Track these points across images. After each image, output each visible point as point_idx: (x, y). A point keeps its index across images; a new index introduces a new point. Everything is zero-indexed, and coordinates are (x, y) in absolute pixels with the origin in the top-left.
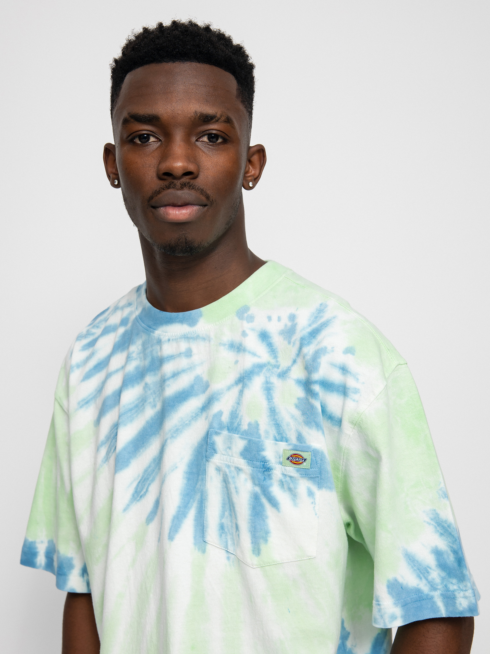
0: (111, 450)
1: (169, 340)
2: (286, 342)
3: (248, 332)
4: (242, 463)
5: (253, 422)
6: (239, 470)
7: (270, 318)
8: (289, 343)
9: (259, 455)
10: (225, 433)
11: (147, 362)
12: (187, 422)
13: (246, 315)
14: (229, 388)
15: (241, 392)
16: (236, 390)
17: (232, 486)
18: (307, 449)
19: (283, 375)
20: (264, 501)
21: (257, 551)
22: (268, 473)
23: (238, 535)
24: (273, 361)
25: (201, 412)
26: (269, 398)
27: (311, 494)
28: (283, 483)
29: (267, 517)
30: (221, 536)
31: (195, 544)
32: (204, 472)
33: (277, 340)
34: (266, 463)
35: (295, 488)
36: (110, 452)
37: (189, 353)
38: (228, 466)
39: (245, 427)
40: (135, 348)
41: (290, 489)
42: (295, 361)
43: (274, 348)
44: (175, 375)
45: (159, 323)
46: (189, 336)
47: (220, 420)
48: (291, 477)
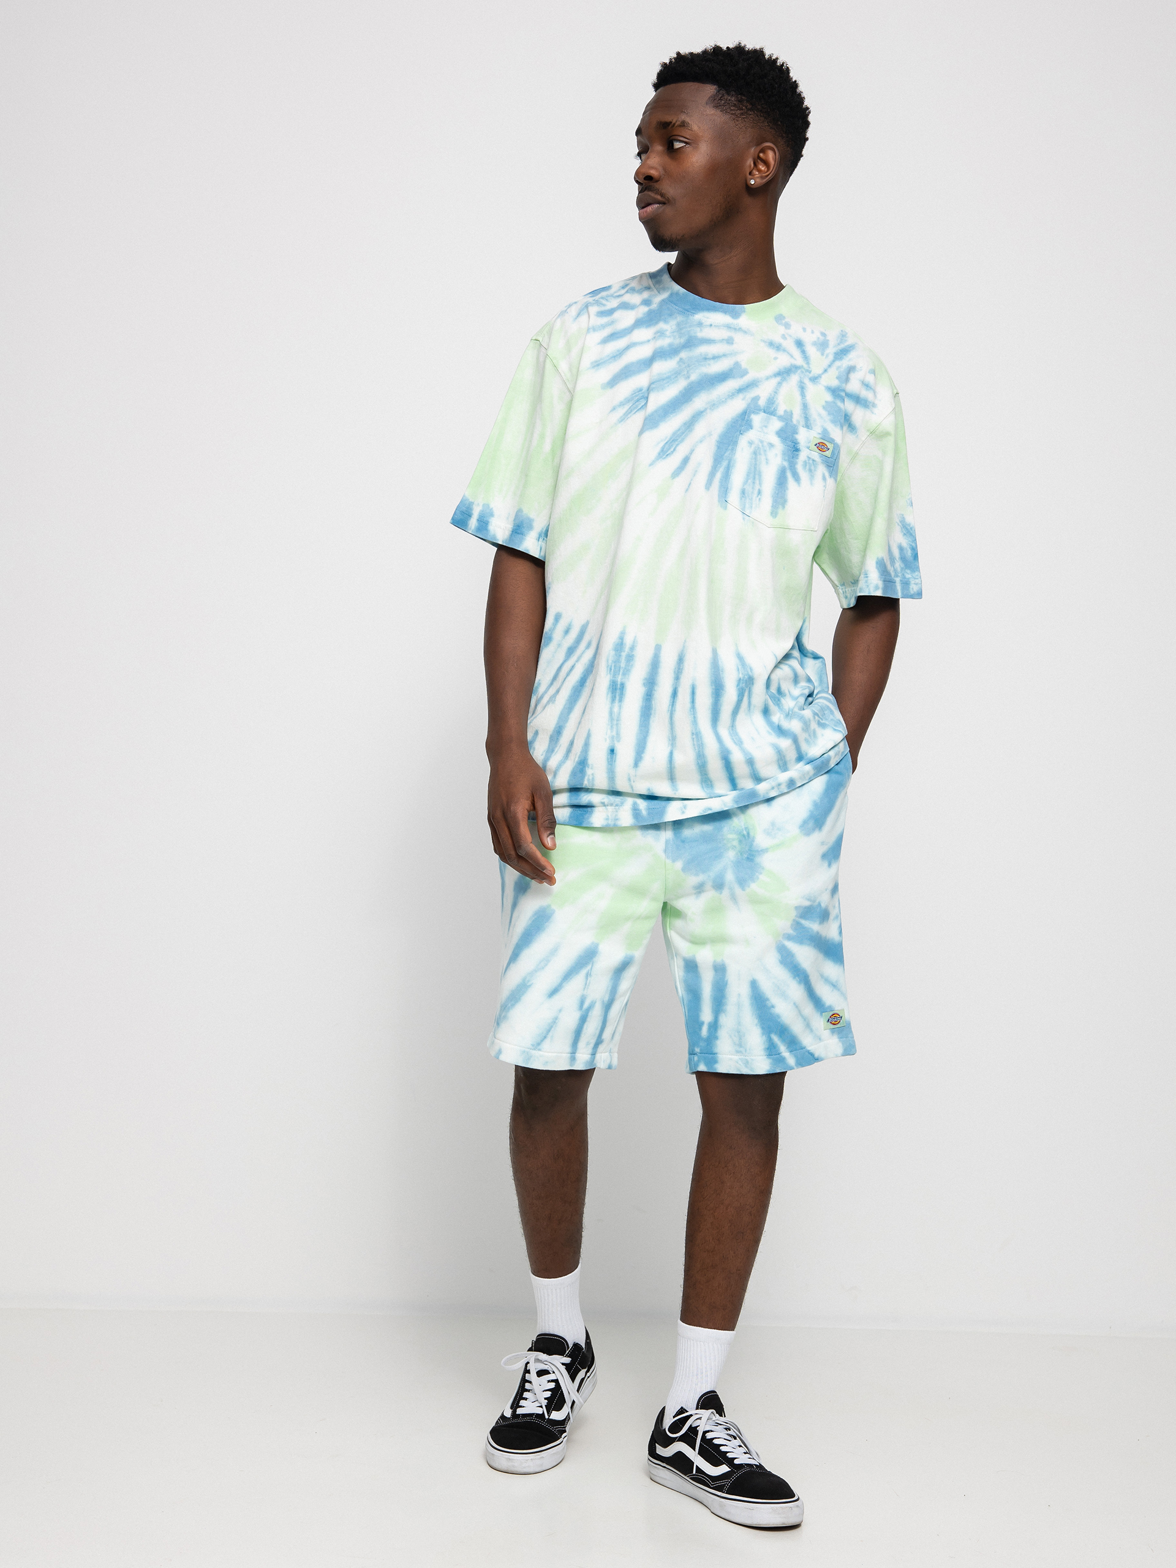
0: (631, 411)
1: (711, 325)
2: (819, 353)
3: (786, 336)
4: (776, 440)
5: (788, 410)
6: (771, 445)
7: (804, 330)
8: (823, 354)
9: (793, 436)
10: (762, 414)
11: (683, 340)
12: (724, 400)
13: (784, 321)
14: (767, 378)
15: (780, 384)
16: (774, 381)
17: (763, 458)
18: (832, 441)
19: (815, 379)
20: (789, 475)
21: (774, 513)
22: (797, 453)
23: (759, 499)
24: (805, 366)
25: (738, 393)
26: (803, 395)
27: (824, 479)
28: (807, 464)
29: (787, 489)
30: (741, 499)
31: (719, 501)
32: (735, 443)
33: (812, 351)
34: (797, 444)
35: (815, 470)
36: (630, 413)
37: (730, 341)
38: (762, 442)
39: (781, 412)
40: (668, 326)
41: (810, 470)
42: (826, 371)
43: (807, 355)
44: (715, 358)
45: (697, 309)
46: (732, 326)
47: (757, 403)
48: (813, 460)
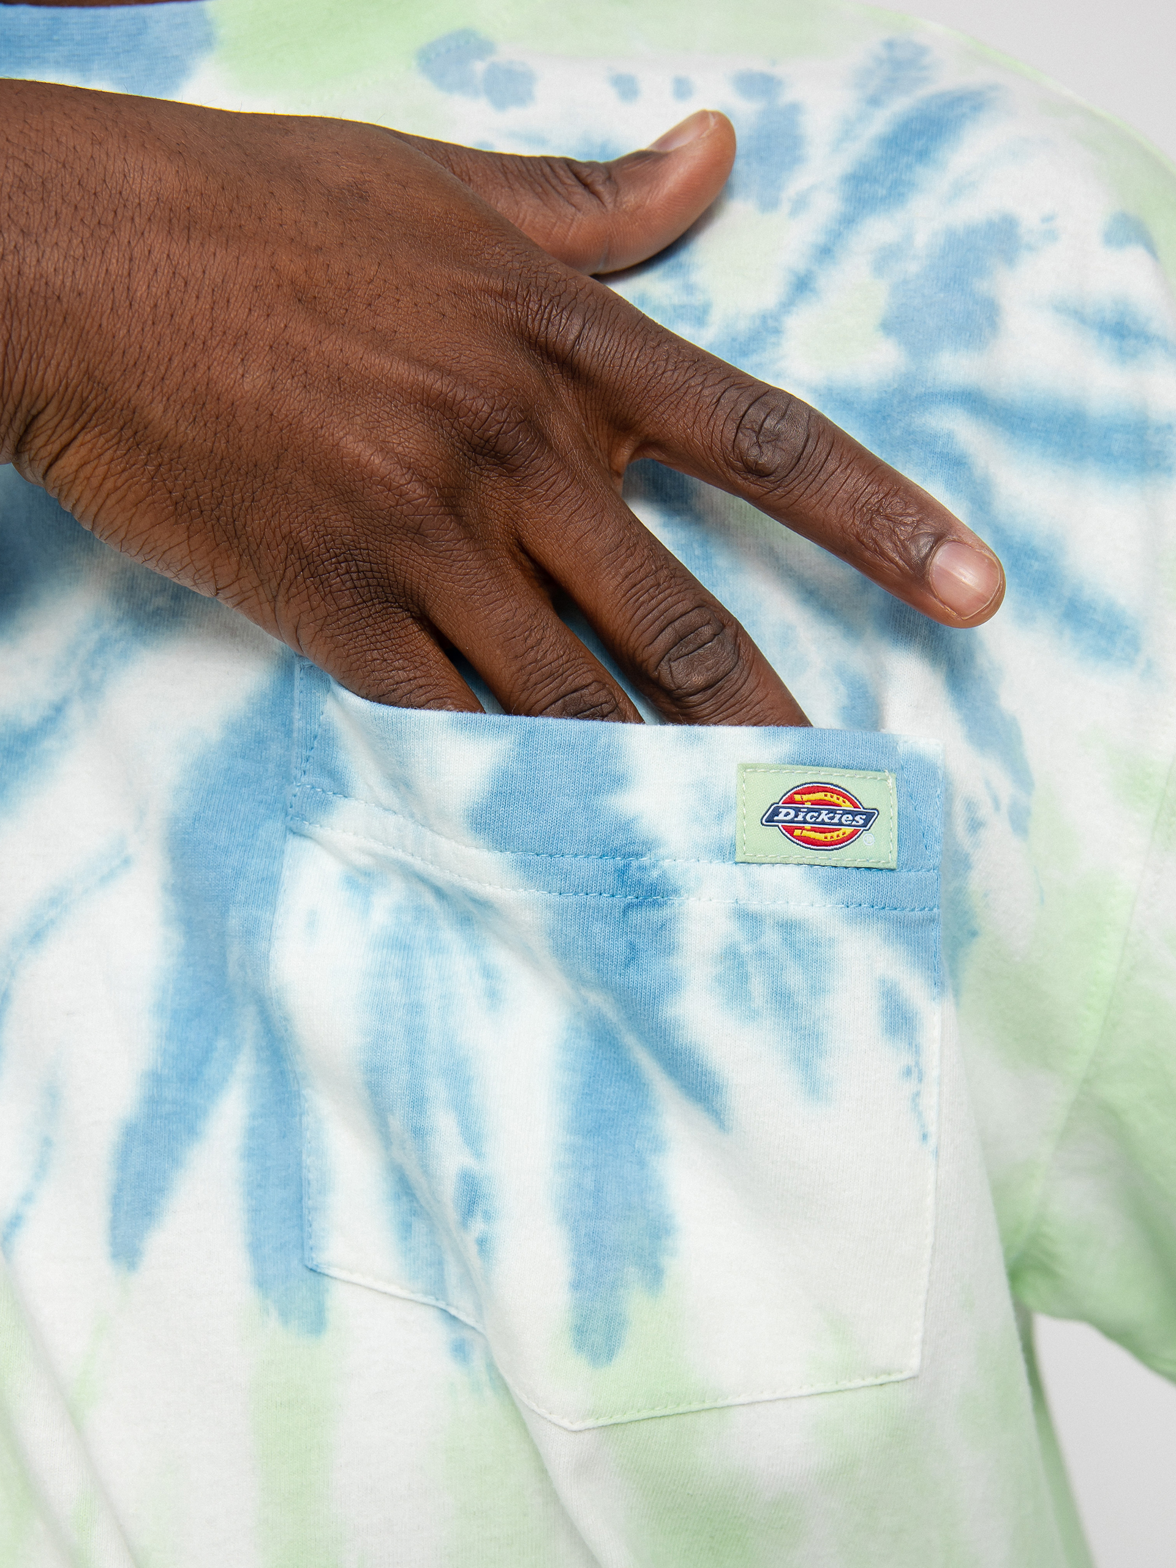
9: (597, 812)
21: (601, 1330)
22: (652, 914)
27: (898, 1020)
28: (741, 964)
34: (638, 855)
41: (783, 1003)
